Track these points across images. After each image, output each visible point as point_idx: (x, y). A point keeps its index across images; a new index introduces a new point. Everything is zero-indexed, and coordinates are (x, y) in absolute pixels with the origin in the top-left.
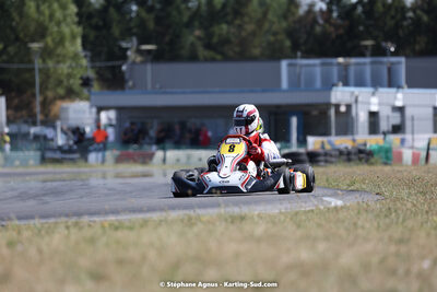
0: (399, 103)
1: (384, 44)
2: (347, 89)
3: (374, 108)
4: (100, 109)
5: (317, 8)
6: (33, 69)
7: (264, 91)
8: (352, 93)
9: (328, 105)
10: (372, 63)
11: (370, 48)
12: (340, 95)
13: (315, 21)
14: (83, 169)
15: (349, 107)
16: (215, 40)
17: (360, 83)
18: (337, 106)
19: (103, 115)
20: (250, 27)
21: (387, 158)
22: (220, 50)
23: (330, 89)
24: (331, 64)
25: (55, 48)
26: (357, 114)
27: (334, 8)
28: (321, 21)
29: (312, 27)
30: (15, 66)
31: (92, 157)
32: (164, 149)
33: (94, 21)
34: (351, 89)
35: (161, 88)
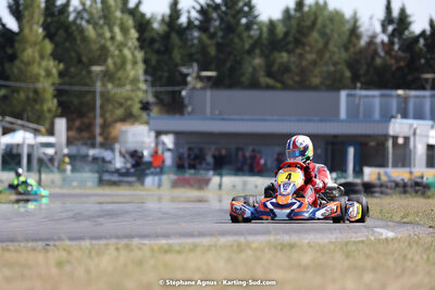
2: (405, 121)
3: (433, 142)
4: (159, 134)
5: (378, 40)
6: (94, 92)
7: (321, 121)
8: (411, 125)
9: (386, 136)
10: (432, 96)
11: (430, 81)
12: (398, 127)
13: (375, 53)
14: (138, 192)
15: (407, 139)
16: (275, 68)
17: (419, 116)
20: (311, 57)
22: (280, 78)
23: (389, 121)
24: (390, 96)
25: (116, 72)
26: (415, 147)
27: (396, 40)
28: (382, 54)
29: (373, 58)
30: (77, 88)
31: (149, 180)
32: (221, 175)
33: (157, 46)
34: (410, 121)
35: (220, 114)
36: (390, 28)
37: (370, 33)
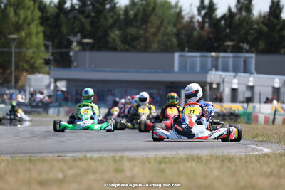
0: (251, 84)
1: (242, 45)
2: (217, 73)
3: (235, 86)
4: (56, 80)
5: (195, 20)
6: (11, 53)
7: (164, 72)
8: (221, 76)
9: (205, 83)
10: (234, 57)
11: (230, 47)
12: (213, 77)
13: (193, 29)
14: (45, 119)
15: (218, 84)
16: (129, 38)
17: (225, 69)
18: (211, 84)
19: (59, 84)
20: (153, 30)
21: (249, 119)
22: (130, 44)
23: (207, 72)
24: (207, 56)
25: (26, 38)
26: (224, 90)
27: (207, 20)
28: (197, 28)
29: (192, 32)
31: (52, 111)
33: (50, 22)
34: (220, 73)
35: (95, 67)
36: (203, 12)
37: (190, 15)
